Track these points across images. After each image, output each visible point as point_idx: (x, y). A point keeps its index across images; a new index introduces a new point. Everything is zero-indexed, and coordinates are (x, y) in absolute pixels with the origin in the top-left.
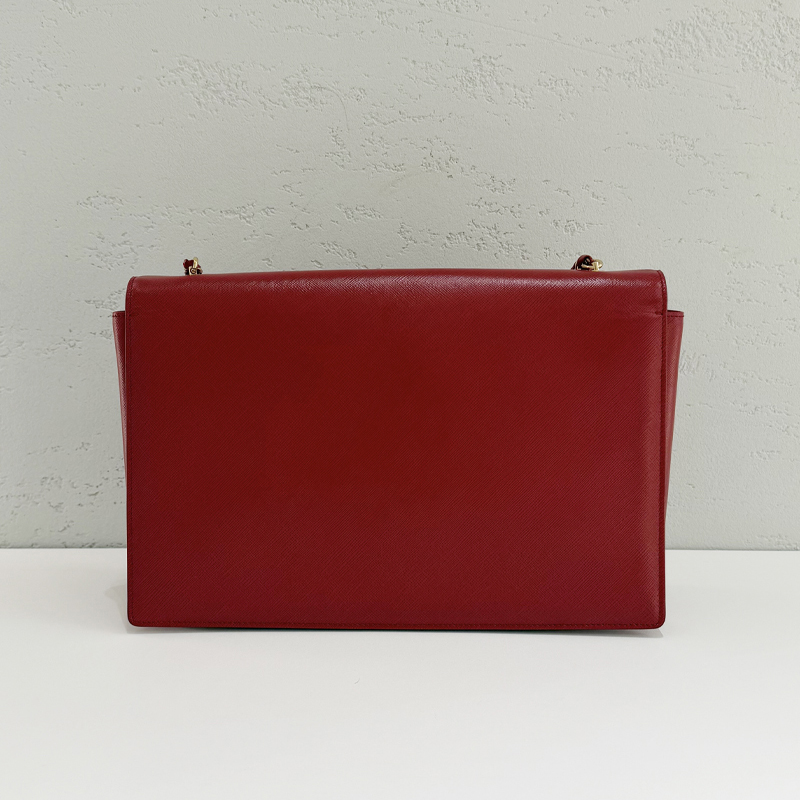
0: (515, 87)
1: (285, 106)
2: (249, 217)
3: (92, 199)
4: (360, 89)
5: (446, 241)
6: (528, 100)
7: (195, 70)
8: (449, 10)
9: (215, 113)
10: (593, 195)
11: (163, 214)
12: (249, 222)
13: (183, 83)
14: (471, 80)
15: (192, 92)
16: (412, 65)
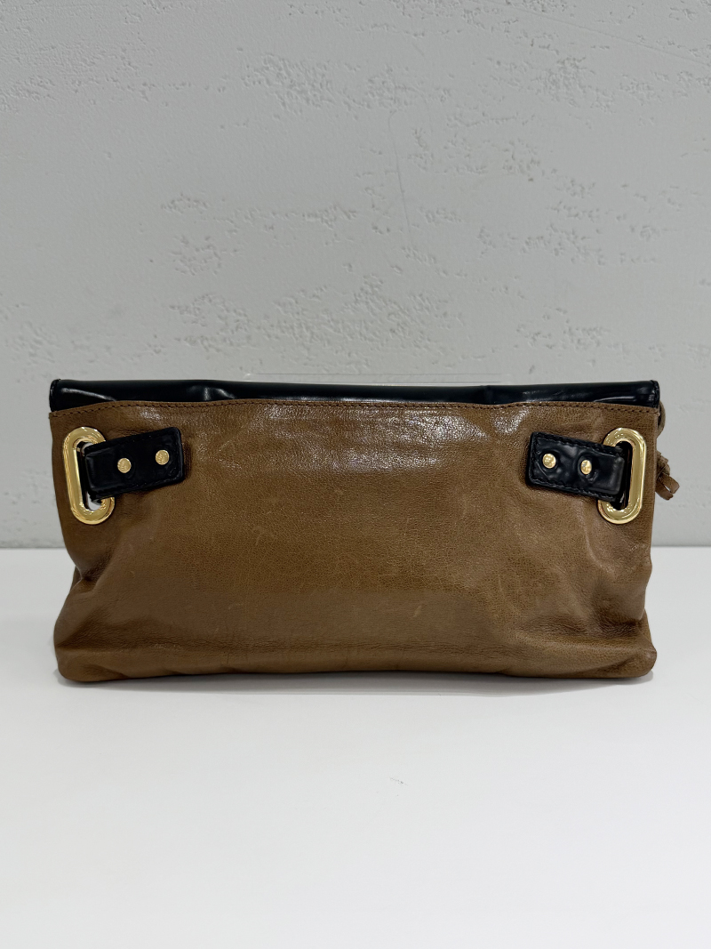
0: (597, 90)
1: (368, 106)
2: (331, 220)
3: (177, 202)
4: (444, 91)
5: (525, 245)
6: (610, 103)
7: (280, 69)
8: (535, 9)
9: (299, 113)
10: (669, 201)
11: (246, 218)
12: (331, 226)
13: (268, 82)
14: (554, 82)
15: (276, 92)
16: (497, 66)
